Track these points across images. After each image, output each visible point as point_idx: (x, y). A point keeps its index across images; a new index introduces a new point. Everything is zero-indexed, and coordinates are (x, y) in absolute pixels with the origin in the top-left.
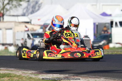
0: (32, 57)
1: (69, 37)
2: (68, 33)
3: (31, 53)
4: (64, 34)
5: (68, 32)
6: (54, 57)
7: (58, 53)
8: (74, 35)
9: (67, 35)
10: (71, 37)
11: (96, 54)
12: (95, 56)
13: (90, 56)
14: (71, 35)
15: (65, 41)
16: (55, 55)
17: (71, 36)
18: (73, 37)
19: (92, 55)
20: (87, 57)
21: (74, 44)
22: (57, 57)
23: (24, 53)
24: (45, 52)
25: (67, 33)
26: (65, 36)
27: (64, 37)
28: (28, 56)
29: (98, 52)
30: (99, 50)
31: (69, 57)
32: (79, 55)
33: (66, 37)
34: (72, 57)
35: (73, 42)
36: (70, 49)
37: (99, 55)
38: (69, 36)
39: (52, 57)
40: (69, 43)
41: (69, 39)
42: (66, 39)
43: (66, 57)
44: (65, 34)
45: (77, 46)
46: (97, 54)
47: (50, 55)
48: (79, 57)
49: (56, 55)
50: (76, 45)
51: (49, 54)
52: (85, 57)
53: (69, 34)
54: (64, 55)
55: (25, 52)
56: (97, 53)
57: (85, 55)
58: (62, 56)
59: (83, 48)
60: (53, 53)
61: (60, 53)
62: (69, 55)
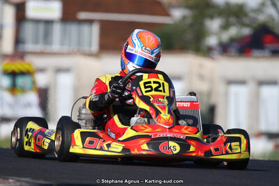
0: (46, 148)
1: (154, 93)
2: (155, 82)
3: (45, 136)
4: (141, 83)
5: (152, 80)
6: (101, 149)
7: (115, 140)
8: (171, 86)
9: (151, 87)
10: (162, 94)
11: (230, 147)
12: (227, 153)
13: (209, 153)
14: (161, 88)
15: (141, 105)
16: (105, 145)
17: (161, 91)
18: (167, 94)
19: (217, 150)
20: (201, 154)
21: (165, 116)
22: (111, 149)
23: (28, 138)
24: (77, 133)
25: (150, 82)
26: (143, 90)
27: (139, 92)
28: (36, 146)
29: (238, 143)
30: (242, 137)
31: (144, 153)
32: (175, 148)
33: (146, 92)
34: (152, 152)
35: (163, 108)
36: (149, 129)
37: (239, 151)
38: (156, 89)
39: (95, 149)
40: (151, 112)
41: (152, 99)
42: (145, 99)
43: (135, 152)
44: (145, 83)
45: (171, 121)
46: (233, 147)
47: (91, 142)
48: (175, 152)
49: (109, 146)
50: (169, 116)
51: (88, 139)
52: (194, 154)
53: (154, 86)
54: (130, 144)
55: (30, 134)
56: (233, 144)
57: (192, 149)
58: (124, 149)
59: (190, 129)
60: (100, 138)
61: (121, 139)
62: (145, 147)
